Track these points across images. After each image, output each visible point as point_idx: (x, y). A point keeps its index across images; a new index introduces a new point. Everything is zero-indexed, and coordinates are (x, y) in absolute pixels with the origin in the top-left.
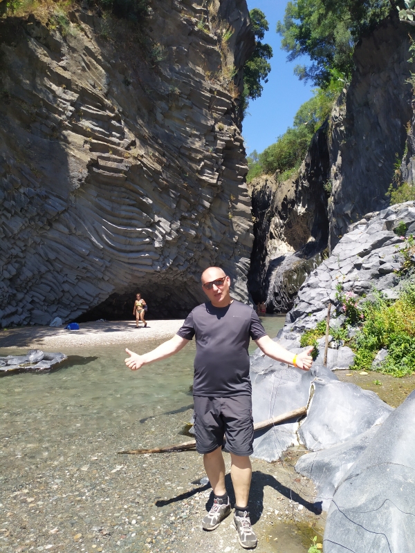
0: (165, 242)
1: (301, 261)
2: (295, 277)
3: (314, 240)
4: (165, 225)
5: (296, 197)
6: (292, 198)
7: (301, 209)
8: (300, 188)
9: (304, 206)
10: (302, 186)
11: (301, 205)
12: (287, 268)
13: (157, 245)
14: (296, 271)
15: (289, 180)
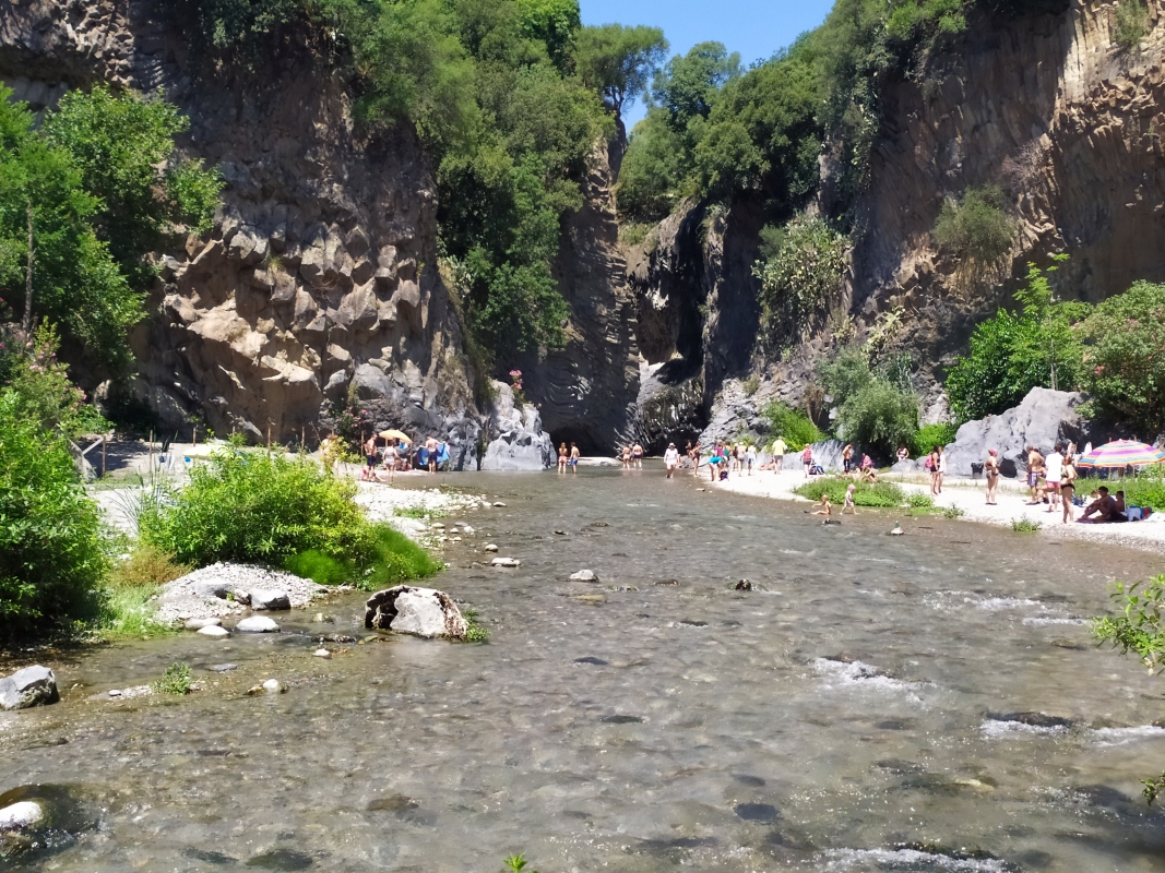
0: (585, 396)
1: (666, 390)
2: (658, 410)
3: (680, 357)
4: (584, 383)
5: (650, 278)
6: (644, 277)
7: (658, 301)
8: (658, 268)
9: (663, 296)
10: (662, 267)
11: (658, 293)
12: (648, 397)
13: (579, 398)
14: (660, 402)
15: (638, 246)
